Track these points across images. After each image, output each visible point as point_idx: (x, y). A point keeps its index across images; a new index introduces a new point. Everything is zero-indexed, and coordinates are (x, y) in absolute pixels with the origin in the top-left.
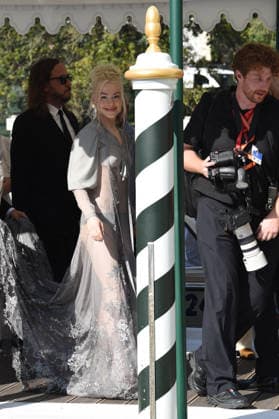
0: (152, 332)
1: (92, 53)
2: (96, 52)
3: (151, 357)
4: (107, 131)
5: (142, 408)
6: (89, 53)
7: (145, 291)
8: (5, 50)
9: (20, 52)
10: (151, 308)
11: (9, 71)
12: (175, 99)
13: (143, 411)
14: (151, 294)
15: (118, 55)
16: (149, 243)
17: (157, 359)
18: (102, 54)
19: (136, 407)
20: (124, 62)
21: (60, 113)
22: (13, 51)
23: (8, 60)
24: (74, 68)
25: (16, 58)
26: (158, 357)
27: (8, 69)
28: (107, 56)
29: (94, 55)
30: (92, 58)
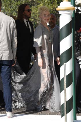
0: (65, 92)
1: (43, 2)
2: (44, 2)
3: (65, 100)
4: (44, 27)
5: (62, 116)
6: (42, 2)
7: (63, 79)
8: (15, 1)
9: (20, 2)
10: (65, 84)
11: (17, 8)
12: (72, 17)
13: (63, 117)
14: (65, 80)
15: (51, 3)
16: (64, 64)
17: (67, 101)
18: (46, 3)
19: (60, 116)
20: (53, 5)
21: (27, 21)
22: (18, 2)
23: (16, 4)
24: (37, 7)
25: (19, 4)
26: (67, 100)
27: (16, 8)
28: (48, 3)
29: (44, 3)
30: (43, 4)
